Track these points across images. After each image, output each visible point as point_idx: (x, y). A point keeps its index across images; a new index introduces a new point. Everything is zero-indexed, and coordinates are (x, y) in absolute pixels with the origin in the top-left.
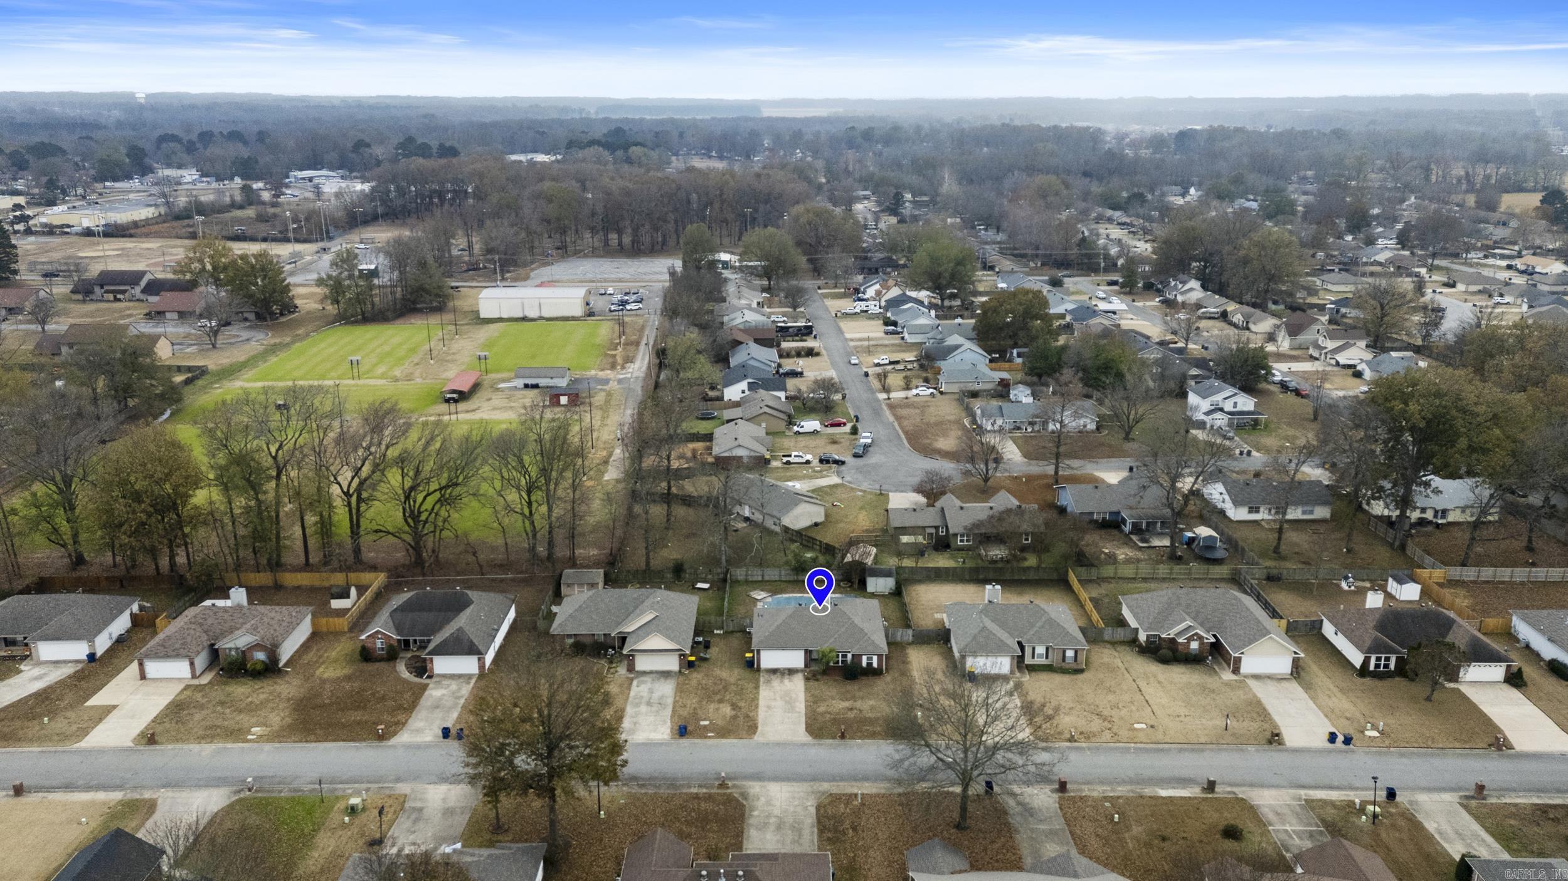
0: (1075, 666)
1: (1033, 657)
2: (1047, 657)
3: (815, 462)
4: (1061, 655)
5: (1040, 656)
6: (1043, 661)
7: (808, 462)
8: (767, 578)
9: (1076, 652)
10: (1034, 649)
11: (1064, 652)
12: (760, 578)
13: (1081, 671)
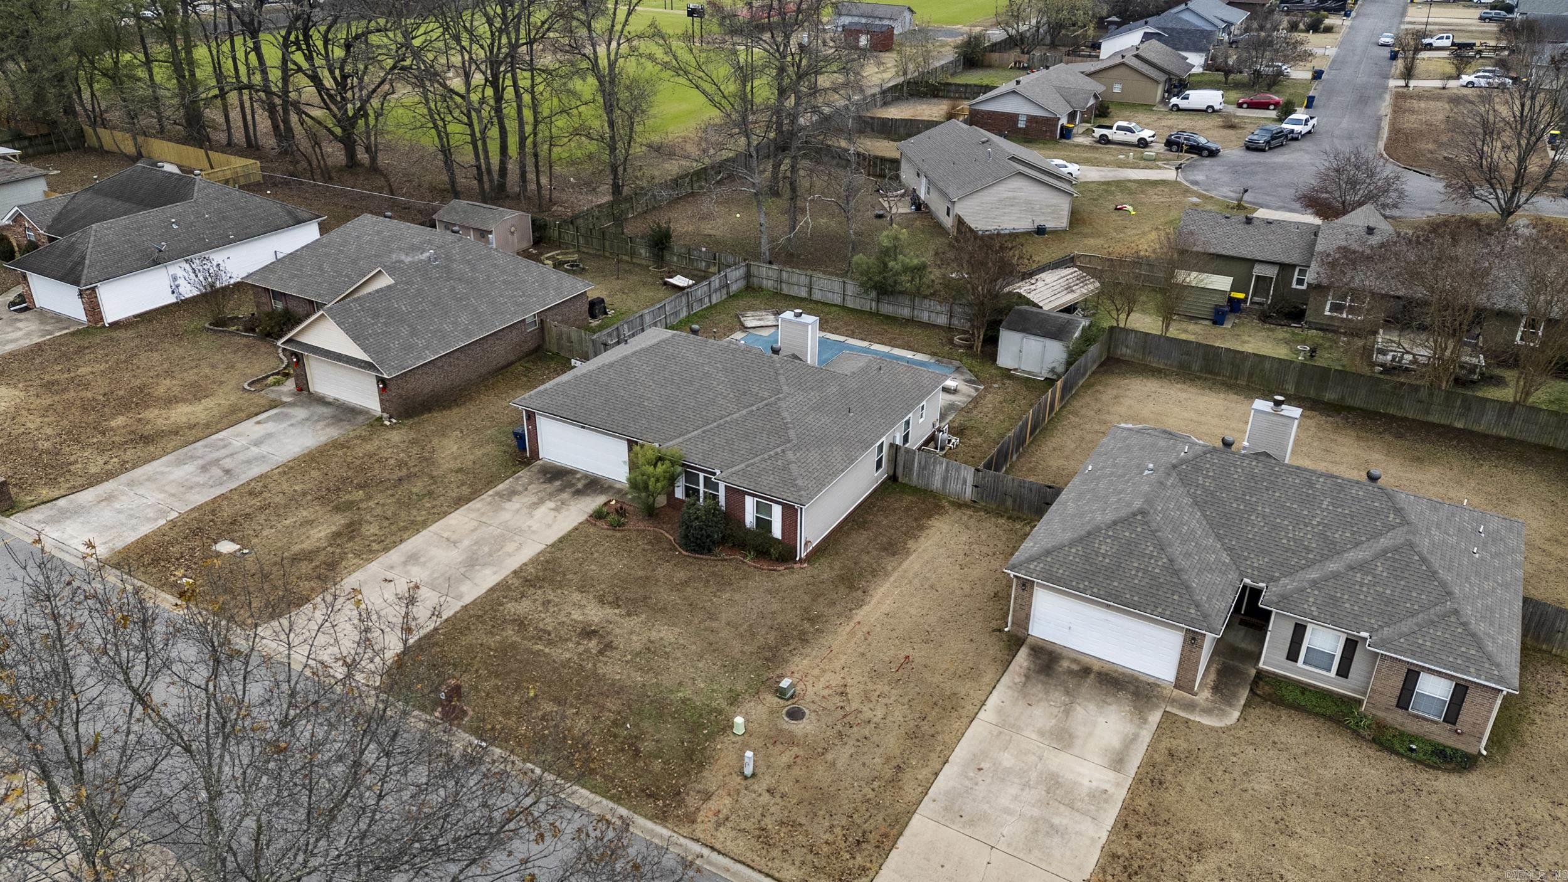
0: (1443, 736)
1: (1293, 656)
2: (1343, 672)
3: (1159, 147)
4: (1398, 682)
5: (1319, 659)
6: (1327, 679)
7: (1143, 143)
8: (817, 295)
9: (1461, 691)
10: (1299, 631)
11: (1412, 676)
12: (804, 293)
13: (1463, 762)
